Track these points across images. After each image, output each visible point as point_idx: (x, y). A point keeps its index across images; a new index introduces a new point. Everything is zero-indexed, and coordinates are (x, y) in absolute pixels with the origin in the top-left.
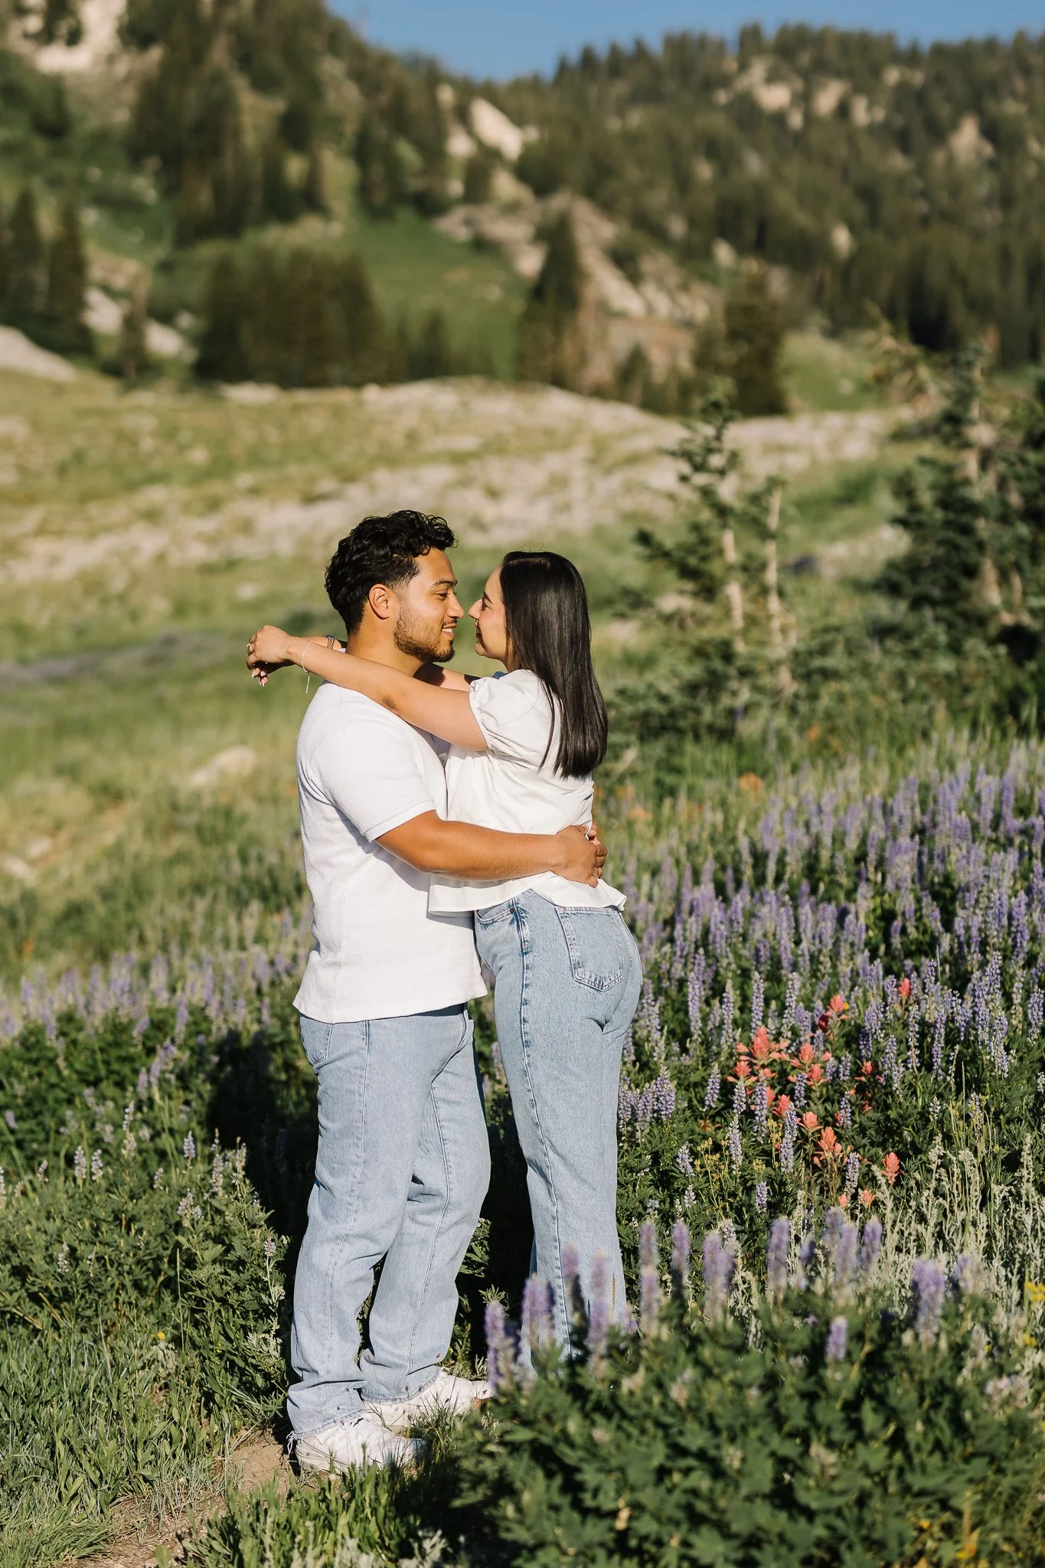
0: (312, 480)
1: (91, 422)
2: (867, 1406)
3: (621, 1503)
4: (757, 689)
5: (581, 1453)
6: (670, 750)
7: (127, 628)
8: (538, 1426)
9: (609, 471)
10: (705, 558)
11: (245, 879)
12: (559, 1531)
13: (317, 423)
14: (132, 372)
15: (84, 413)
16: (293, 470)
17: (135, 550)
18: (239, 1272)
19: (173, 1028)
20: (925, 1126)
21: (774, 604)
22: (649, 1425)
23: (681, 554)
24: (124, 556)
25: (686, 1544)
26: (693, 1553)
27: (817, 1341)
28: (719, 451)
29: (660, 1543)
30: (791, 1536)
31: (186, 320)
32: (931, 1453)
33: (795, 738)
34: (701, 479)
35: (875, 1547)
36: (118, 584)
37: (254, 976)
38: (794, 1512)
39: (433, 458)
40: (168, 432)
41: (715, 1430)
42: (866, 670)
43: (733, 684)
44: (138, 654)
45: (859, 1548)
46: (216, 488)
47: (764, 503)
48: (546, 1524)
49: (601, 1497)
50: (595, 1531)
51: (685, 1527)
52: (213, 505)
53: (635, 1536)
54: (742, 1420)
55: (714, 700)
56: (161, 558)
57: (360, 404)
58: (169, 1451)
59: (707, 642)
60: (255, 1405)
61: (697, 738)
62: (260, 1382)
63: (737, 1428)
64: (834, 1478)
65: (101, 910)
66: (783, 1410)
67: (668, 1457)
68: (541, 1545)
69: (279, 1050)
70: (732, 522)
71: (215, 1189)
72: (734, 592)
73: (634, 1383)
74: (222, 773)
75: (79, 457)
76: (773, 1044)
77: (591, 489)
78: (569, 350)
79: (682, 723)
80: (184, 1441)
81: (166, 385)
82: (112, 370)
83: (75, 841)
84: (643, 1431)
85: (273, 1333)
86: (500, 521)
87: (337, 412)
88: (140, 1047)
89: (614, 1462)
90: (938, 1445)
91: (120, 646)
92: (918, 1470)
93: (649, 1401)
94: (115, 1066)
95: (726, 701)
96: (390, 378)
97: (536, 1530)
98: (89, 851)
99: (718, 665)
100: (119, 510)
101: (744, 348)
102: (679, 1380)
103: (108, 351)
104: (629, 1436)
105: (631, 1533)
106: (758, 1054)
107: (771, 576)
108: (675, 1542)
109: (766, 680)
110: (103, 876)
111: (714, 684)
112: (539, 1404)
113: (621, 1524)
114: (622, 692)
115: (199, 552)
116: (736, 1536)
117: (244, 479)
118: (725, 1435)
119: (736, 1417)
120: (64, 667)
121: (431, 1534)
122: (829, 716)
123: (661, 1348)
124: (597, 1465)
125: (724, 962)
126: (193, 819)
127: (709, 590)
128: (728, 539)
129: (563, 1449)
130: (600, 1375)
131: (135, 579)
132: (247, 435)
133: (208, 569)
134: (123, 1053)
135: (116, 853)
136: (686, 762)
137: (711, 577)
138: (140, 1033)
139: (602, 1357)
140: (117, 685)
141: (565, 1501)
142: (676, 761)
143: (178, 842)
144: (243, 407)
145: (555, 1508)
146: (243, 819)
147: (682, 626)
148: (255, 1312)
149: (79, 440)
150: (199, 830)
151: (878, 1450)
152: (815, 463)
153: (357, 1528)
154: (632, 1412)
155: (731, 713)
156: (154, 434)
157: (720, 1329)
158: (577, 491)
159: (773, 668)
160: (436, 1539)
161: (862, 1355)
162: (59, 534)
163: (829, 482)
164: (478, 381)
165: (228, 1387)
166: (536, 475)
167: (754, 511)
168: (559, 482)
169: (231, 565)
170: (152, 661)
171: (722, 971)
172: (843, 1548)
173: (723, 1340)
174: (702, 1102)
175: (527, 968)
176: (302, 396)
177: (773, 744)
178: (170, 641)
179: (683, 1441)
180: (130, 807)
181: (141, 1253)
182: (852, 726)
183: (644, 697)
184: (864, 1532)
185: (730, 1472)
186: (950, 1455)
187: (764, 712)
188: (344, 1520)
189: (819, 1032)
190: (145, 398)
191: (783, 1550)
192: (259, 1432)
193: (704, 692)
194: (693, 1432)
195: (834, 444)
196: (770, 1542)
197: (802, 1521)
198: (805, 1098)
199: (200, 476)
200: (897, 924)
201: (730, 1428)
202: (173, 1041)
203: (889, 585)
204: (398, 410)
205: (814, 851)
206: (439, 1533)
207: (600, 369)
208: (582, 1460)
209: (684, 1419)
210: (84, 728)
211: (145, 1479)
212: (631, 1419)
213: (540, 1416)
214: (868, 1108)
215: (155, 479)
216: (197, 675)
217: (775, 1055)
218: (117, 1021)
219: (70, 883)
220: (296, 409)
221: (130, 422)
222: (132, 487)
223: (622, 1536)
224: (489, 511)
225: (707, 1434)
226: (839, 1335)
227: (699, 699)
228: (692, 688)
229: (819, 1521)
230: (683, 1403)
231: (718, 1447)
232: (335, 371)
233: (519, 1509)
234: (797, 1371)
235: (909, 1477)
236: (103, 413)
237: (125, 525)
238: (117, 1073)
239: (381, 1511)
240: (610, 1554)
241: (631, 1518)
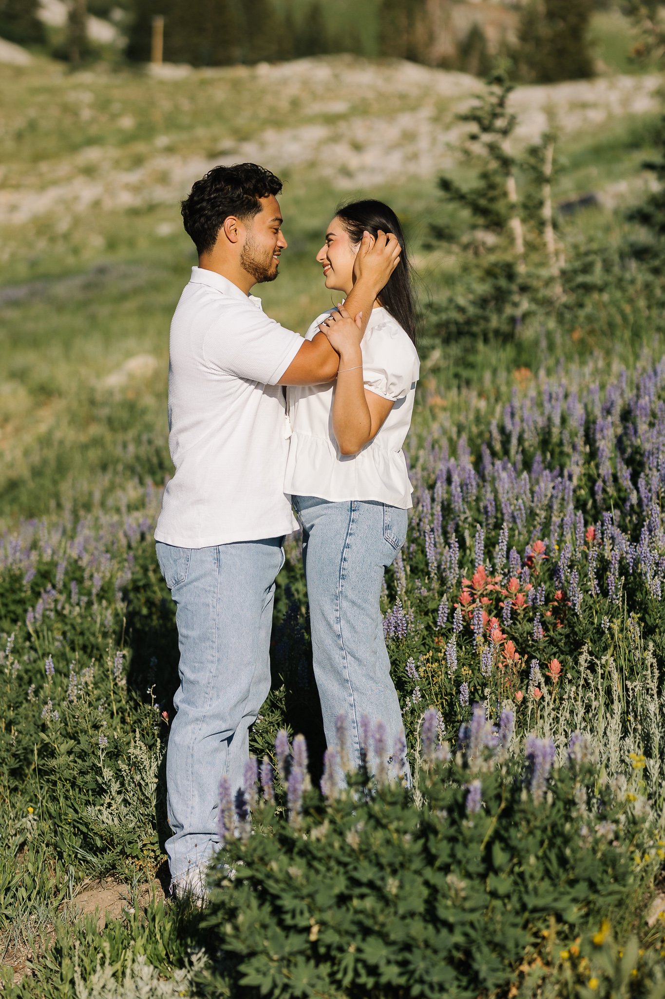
0: (215, 140)
1: (41, 98)
2: (497, 848)
3: (312, 922)
4: (534, 300)
5: (282, 885)
6: (466, 350)
7: (71, 260)
8: (255, 866)
9: (448, 127)
10: (492, 200)
11: (138, 458)
12: (266, 943)
13: (220, 94)
14: (76, 56)
15: (35, 91)
16: (201, 132)
17: (76, 198)
18: (84, 761)
19: (55, 576)
20: (600, 639)
21: (549, 234)
22: (332, 863)
23: (474, 196)
24: (67, 204)
25: (359, 950)
26: (363, 956)
27: (460, 799)
28: (502, 115)
29: (341, 949)
30: (433, 941)
31: (118, 14)
32: (542, 879)
33: (558, 339)
34: (487, 138)
35: (498, 949)
36: (63, 226)
37: (126, 535)
38: (439, 925)
39: (311, 120)
40: (103, 104)
41: (381, 867)
42: (620, 284)
43: (516, 298)
44: (78, 281)
45: (486, 950)
46: (140, 147)
47: (540, 155)
48: (258, 938)
49: (298, 917)
50: (296, 942)
51: (359, 937)
52: (138, 161)
53: (322, 946)
54: (401, 858)
55: (499, 311)
56: (97, 204)
57: (254, 78)
58: (25, 895)
59: (496, 265)
60: (94, 860)
61: (486, 341)
62: (99, 843)
63: (397, 866)
64: (465, 899)
65: (31, 485)
66: (433, 851)
67: (347, 887)
68: (253, 954)
69: (142, 591)
70: (514, 170)
71: (72, 698)
72: (516, 225)
73: (321, 831)
74: (131, 376)
75: (32, 126)
76: (489, 579)
77: (434, 141)
78: (420, 29)
79: (475, 329)
80: (37, 888)
81: (102, 67)
82: (61, 55)
83: (18, 430)
84: (329, 869)
85: (105, 805)
86: (363, 169)
87: (236, 85)
88: (29, 593)
89: (305, 891)
90: (547, 872)
91: (65, 274)
92: (532, 893)
93: (331, 845)
94: (12, 607)
95: (509, 310)
96: (279, 56)
97: (248, 943)
98: (28, 438)
99: (503, 282)
100: (64, 167)
101: (561, 25)
102: (353, 829)
103: (57, 40)
104: (317, 872)
105: (320, 943)
106: (477, 587)
107: (547, 212)
108: (352, 949)
109: (544, 293)
110: (36, 459)
111: (500, 297)
112: (255, 850)
113: (313, 937)
114: (430, 306)
115: (126, 199)
116: (393, 943)
117: (162, 141)
118: (388, 870)
119: (396, 856)
120: (21, 292)
121: (197, 951)
122: (590, 319)
123: (341, 806)
124: (293, 893)
125: (462, 517)
126: (104, 412)
127: (497, 224)
128: (511, 185)
129: (271, 883)
130: (297, 826)
131: (77, 222)
132: (165, 105)
133: (134, 212)
134: (17, 597)
135: (45, 441)
136: (479, 359)
137: (498, 214)
138: (28, 582)
139: (298, 813)
140: (60, 307)
141: (272, 922)
142: (471, 358)
143: (95, 430)
144: (161, 83)
145: (264, 926)
146: (144, 412)
147: (476, 253)
148: (93, 790)
149: (32, 113)
150: (110, 421)
151: (505, 880)
152: (610, 116)
153: (150, 947)
154: (320, 854)
155: (513, 320)
156: (92, 106)
157: (386, 790)
158: (423, 143)
159: (549, 282)
160: (200, 954)
161: (499, 811)
162: (17, 187)
163: (620, 131)
164: (347, 58)
165: (73, 847)
166: (391, 132)
167: (532, 161)
168: (409, 137)
169: (151, 208)
170: (88, 287)
171: (461, 523)
172: (474, 949)
173: (389, 798)
174: (435, 623)
175: (353, 521)
176: (209, 73)
177: (544, 344)
178: (102, 271)
179: (356, 875)
180: (59, 404)
181: (14, 749)
182: (605, 328)
183: (446, 309)
184: (488, 937)
185: (390, 897)
186: (557, 881)
187: (540, 318)
188: (140, 942)
189: (526, 568)
190: (86, 77)
191: (429, 952)
192: (98, 881)
193: (492, 304)
194: (365, 869)
195: (626, 102)
196: (418, 947)
197: (444, 932)
198: (511, 619)
199: (127, 139)
200: (600, 483)
201: (391, 865)
202: (54, 587)
203: (641, 217)
204: (285, 82)
205: (547, 430)
206: (203, 950)
207: (445, 46)
208: (283, 890)
209: (358, 860)
210: (35, 342)
211: (7, 917)
212: (320, 860)
213: (256, 860)
214: (560, 626)
215: (92, 141)
216: (123, 297)
217: (490, 587)
218: (12, 573)
219: (11, 466)
220: (203, 83)
221: (72, 97)
222: (74, 148)
223: (315, 945)
224: (354, 161)
225: (375, 869)
226: (476, 794)
227: (488, 310)
228: (483, 302)
229: (458, 930)
230: (355, 847)
231: (383, 879)
232: (237, 52)
233: (236, 928)
234: (443, 821)
235: (526, 898)
236: (50, 91)
237: (69, 179)
238: (14, 612)
239: (166, 935)
240: (308, 959)
241: (320, 932)
